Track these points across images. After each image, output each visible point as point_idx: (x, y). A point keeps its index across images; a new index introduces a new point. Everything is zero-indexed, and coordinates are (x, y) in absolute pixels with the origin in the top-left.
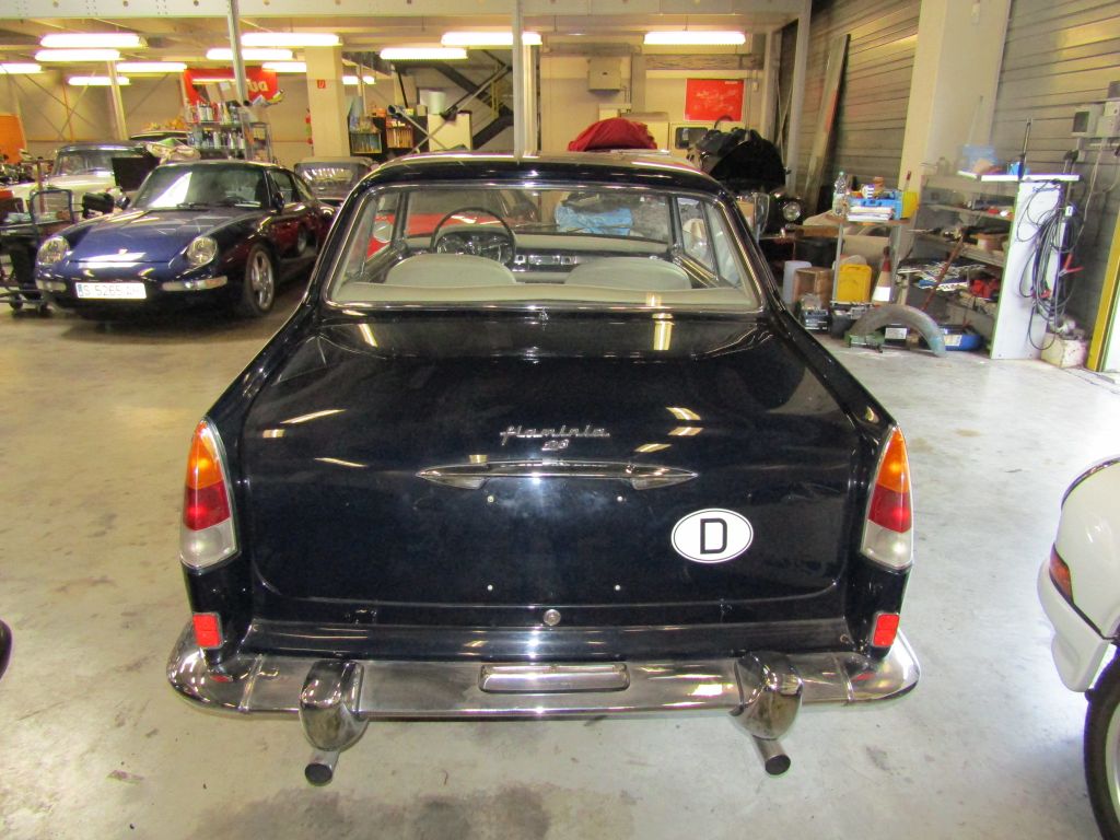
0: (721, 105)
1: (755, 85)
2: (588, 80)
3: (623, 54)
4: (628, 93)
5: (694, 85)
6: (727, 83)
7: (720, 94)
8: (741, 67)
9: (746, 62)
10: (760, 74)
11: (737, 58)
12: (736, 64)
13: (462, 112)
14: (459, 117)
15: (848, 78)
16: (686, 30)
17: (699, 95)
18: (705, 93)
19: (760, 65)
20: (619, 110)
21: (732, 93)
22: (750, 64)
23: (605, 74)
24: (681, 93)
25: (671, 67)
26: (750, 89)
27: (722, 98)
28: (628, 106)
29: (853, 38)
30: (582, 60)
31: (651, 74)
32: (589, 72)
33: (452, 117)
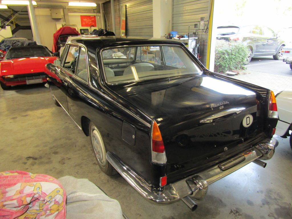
0: (91, 23)
1: (99, 17)
2: (51, 15)
3: (61, 8)
4: (64, 19)
5: (82, 17)
6: (91, 17)
7: (90, 20)
8: (94, 12)
9: (95, 11)
10: (100, 14)
11: (93, 10)
12: (93, 12)
13: (7, 25)
14: (7, 27)
15: (128, 16)
16: (80, 2)
17: (84, 20)
18: (86, 19)
19: (99, 12)
20: (62, 24)
21: (93, 19)
22: (96, 12)
23: (57, 14)
24: (79, 19)
25: (75, 12)
26: (97, 18)
27: (90, 21)
28: (65, 23)
29: (127, 6)
30: (48, 10)
31: (70, 14)
32: (51, 13)
33: (4, 27)
